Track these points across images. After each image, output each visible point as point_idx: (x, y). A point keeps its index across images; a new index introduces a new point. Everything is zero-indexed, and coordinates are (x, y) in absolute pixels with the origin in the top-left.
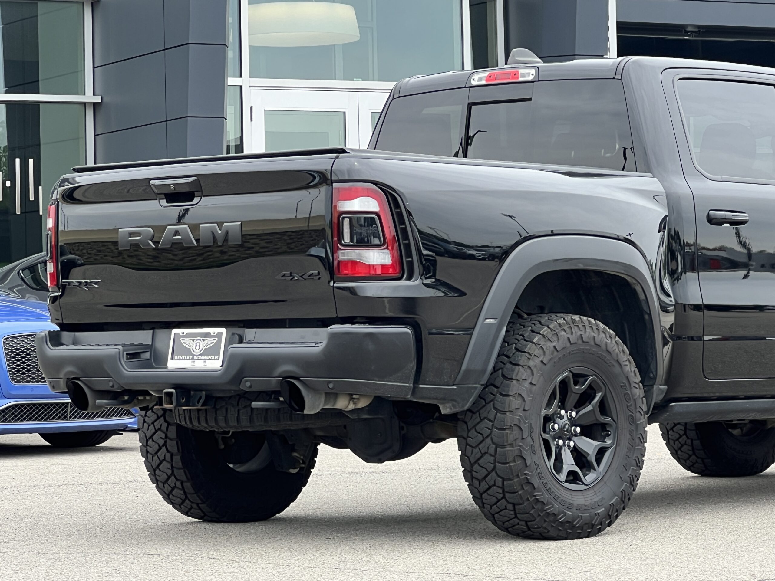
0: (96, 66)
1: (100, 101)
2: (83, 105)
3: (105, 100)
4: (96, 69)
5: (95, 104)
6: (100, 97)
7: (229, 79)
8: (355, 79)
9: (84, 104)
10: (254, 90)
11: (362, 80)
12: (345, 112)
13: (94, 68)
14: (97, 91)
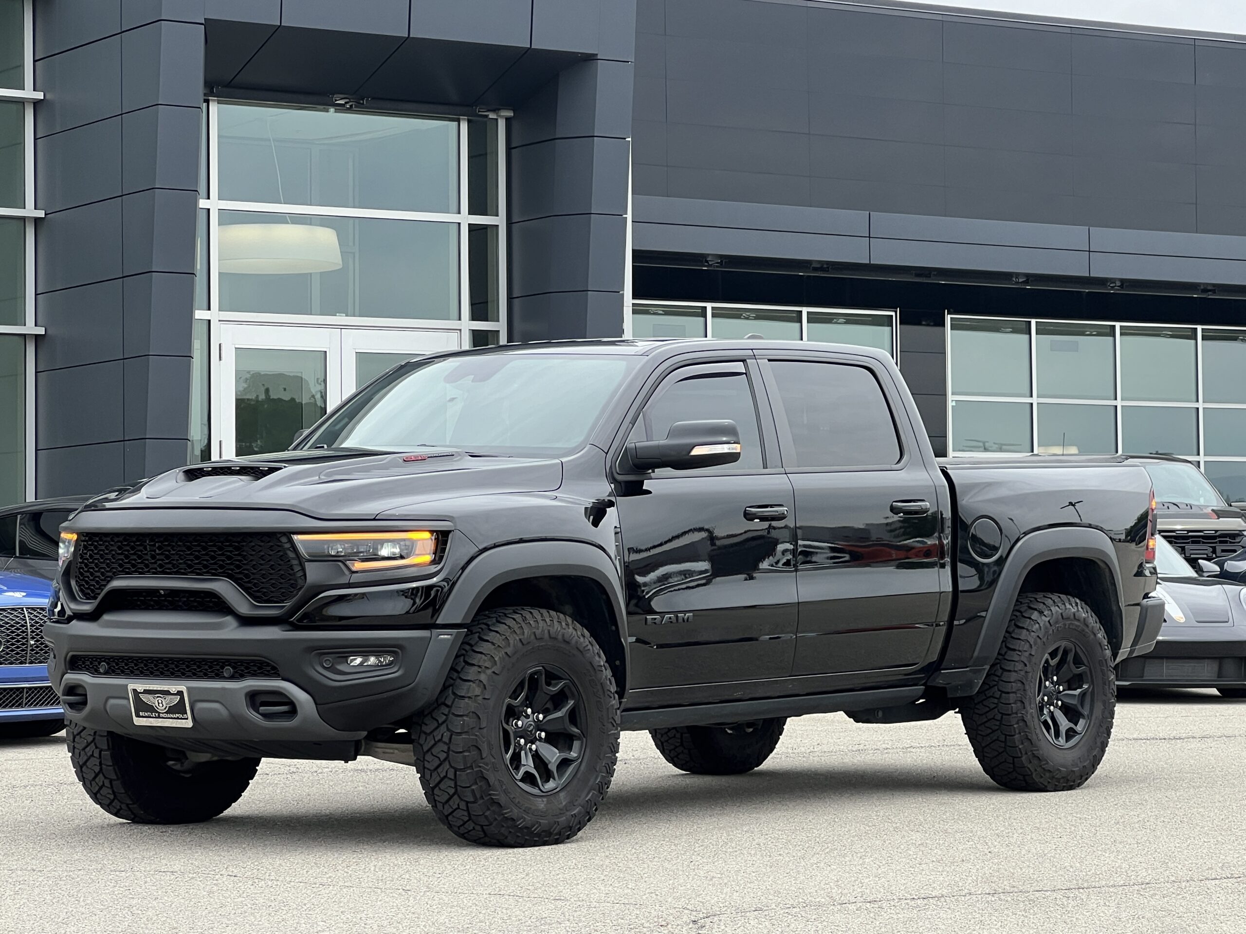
0: (38, 292)
1: (44, 333)
3: (49, 332)
4: (38, 296)
5: (37, 337)
6: (44, 329)
7: (197, 312)
8: (337, 314)
9: (24, 336)
10: (224, 326)
11: (346, 316)
12: (325, 351)
13: (36, 295)
14: (39, 323)
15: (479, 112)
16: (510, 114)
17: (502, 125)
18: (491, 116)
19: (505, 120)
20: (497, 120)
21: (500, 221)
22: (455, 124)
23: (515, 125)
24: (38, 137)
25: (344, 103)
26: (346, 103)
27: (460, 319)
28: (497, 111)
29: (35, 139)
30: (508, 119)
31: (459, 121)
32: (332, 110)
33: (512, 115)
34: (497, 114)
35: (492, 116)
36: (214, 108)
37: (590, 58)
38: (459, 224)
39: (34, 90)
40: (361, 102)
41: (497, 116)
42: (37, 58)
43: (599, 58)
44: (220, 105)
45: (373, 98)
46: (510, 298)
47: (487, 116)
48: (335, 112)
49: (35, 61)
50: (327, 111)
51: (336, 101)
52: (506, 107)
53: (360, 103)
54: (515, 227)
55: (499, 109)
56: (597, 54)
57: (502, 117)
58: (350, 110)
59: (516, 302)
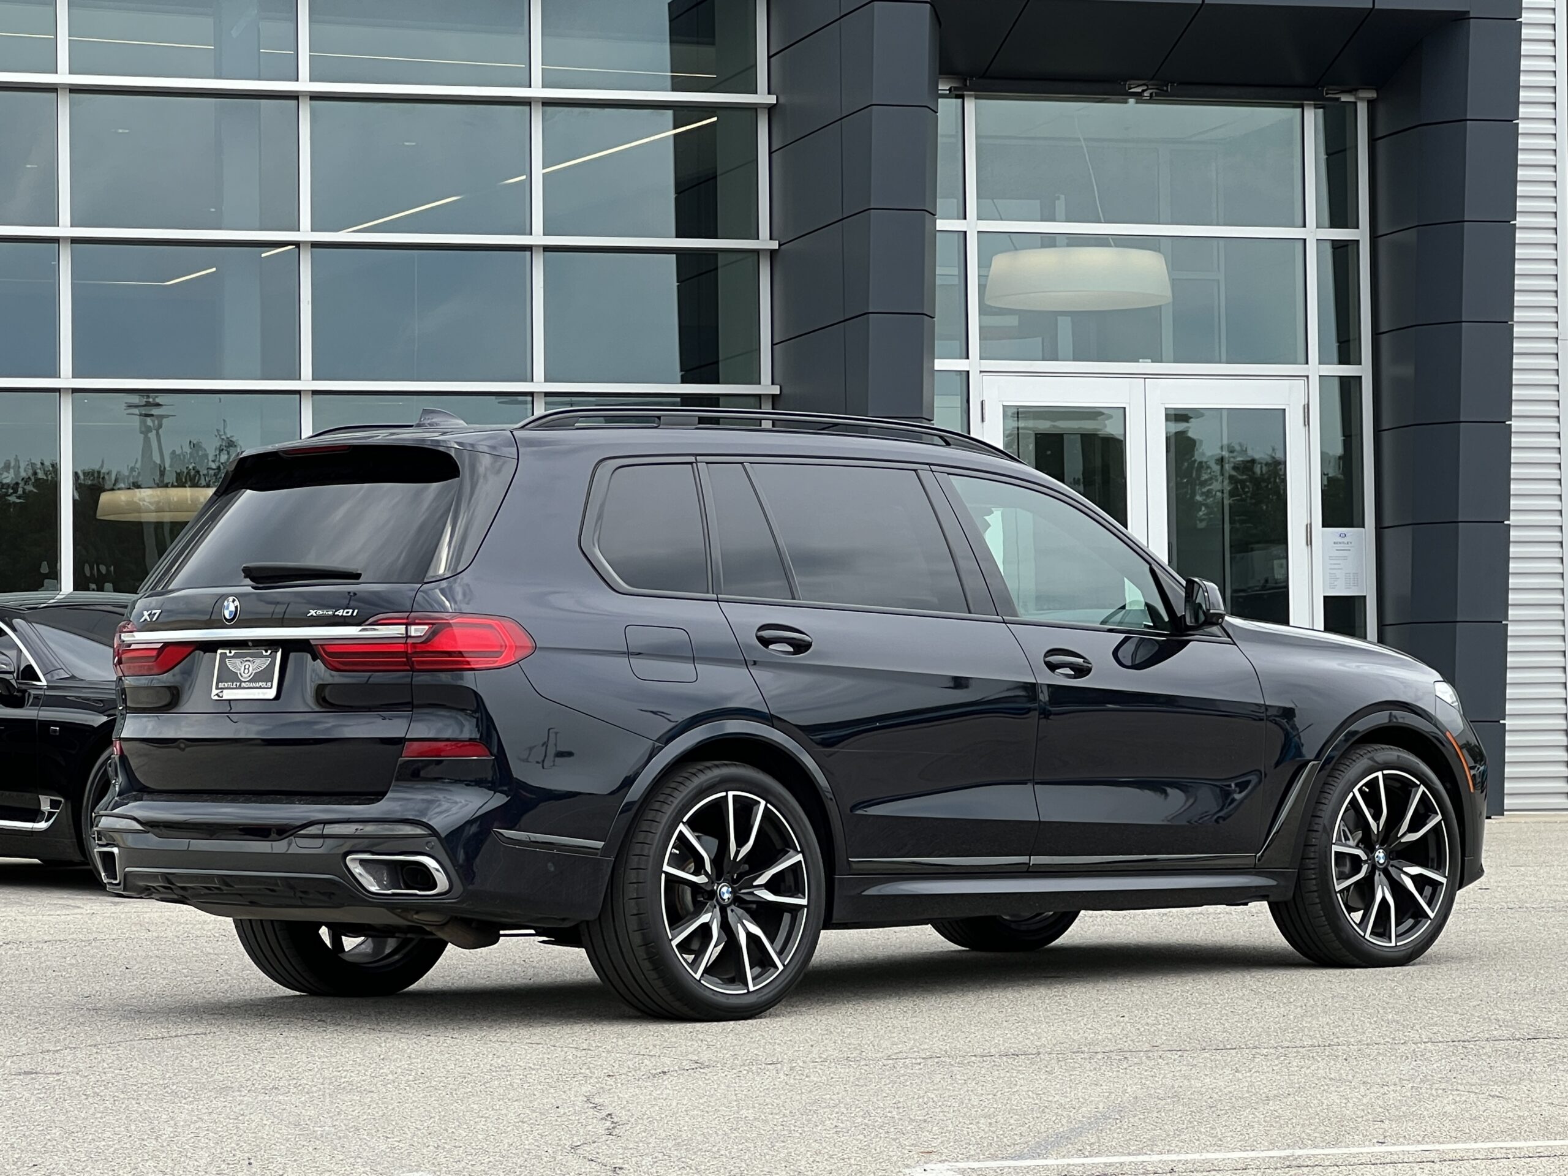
0: (775, 342)
1: (778, 393)
2: (758, 398)
3: (784, 391)
4: (775, 347)
5: (774, 396)
6: (778, 387)
8: (1141, 360)
9: (759, 396)
10: (987, 378)
11: (1152, 362)
12: (1125, 408)
13: (773, 345)
14: (775, 382)
15: (1327, 94)
16: (1373, 95)
17: (1362, 110)
18: (1343, 100)
19: (1366, 104)
20: (1355, 103)
21: (1361, 234)
22: (1299, 110)
23: (1381, 109)
24: (773, 150)
25: (1140, 91)
26: (1143, 91)
27: (1307, 363)
28: (1354, 93)
29: (770, 153)
30: (1371, 103)
31: (1302, 107)
32: (1132, 101)
33: (1375, 95)
34: (1355, 95)
35: (1344, 98)
36: (970, 105)
37: (1460, 18)
38: (1305, 240)
39: (769, 93)
40: (1165, 88)
41: (1356, 98)
42: (771, 54)
43: (1471, 16)
44: (978, 101)
45: (1180, 84)
46: (1376, 334)
47: (1338, 99)
48: (1137, 103)
49: (769, 57)
50: (1126, 102)
51: (1130, 88)
52: (1367, 85)
53: (1163, 90)
54: (1382, 242)
55: (1356, 90)
56: (1469, 12)
57: (1362, 99)
58: (1152, 100)
59: (1385, 340)
